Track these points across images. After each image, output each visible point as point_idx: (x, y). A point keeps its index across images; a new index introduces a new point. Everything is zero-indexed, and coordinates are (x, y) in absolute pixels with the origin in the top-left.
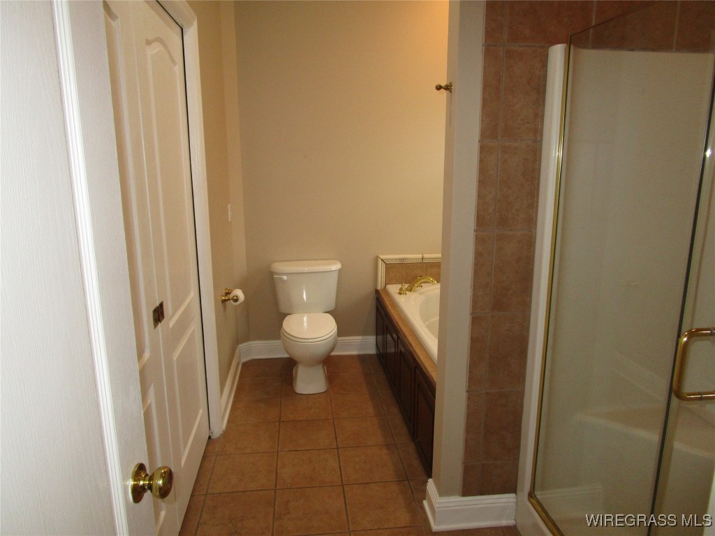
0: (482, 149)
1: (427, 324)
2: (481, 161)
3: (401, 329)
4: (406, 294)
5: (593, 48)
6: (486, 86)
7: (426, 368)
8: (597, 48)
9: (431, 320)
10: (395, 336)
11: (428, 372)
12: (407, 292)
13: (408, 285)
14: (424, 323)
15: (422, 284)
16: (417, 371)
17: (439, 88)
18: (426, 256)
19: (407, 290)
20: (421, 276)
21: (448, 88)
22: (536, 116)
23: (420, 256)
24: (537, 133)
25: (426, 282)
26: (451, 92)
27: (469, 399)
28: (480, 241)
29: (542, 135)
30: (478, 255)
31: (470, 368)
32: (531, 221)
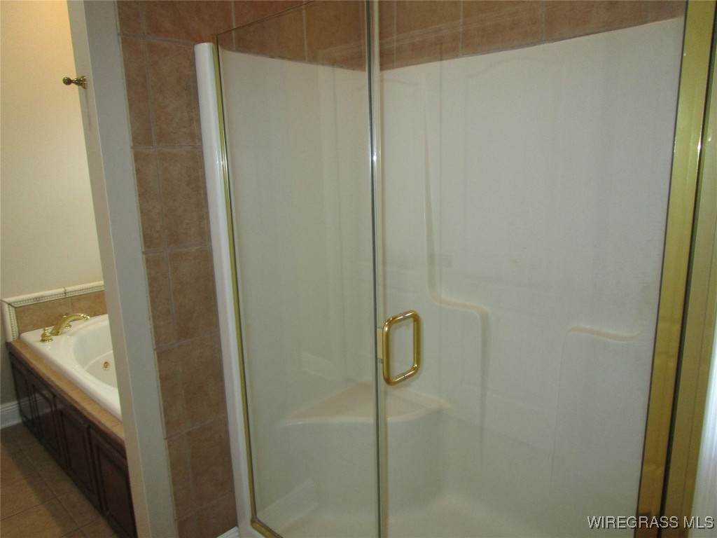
0: (137, 157)
1: (86, 367)
2: (138, 171)
3: (57, 386)
4: (52, 339)
5: (238, 51)
6: (130, 84)
7: (103, 425)
8: (242, 51)
9: (91, 363)
10: (45, 392)
11: (106, 428)
12: (53, 337)
13: (52, 327)
14: (83, 367)
15: (71, 323)
16: (92, 431)
17: (68, 82)
18: (69, 289)
19: (51, 333)
20: (67, 314)
21: (80, 82)
22: (191, 119)
23: (62, 290)
24: (195, 137)
25: (74, 320)
26: (85, 88)
27: (169, 446)
28: (151, 264)
29: (200, 140)
30: (152, 280)
31: (165, 411)
32: (204, 234)
